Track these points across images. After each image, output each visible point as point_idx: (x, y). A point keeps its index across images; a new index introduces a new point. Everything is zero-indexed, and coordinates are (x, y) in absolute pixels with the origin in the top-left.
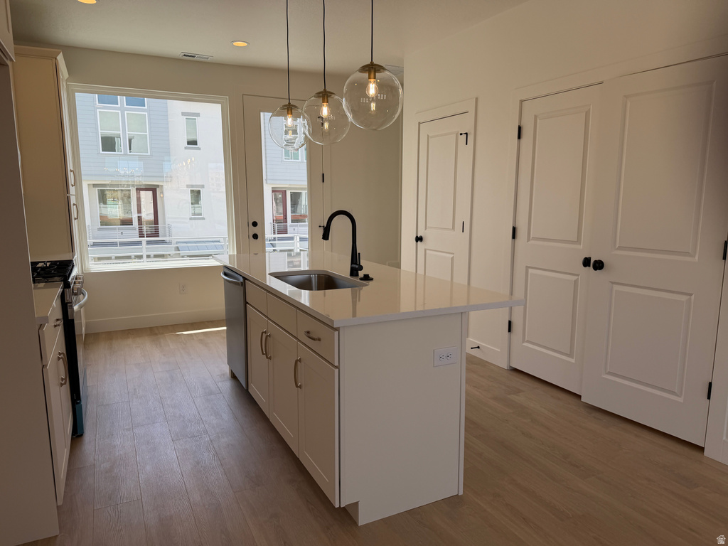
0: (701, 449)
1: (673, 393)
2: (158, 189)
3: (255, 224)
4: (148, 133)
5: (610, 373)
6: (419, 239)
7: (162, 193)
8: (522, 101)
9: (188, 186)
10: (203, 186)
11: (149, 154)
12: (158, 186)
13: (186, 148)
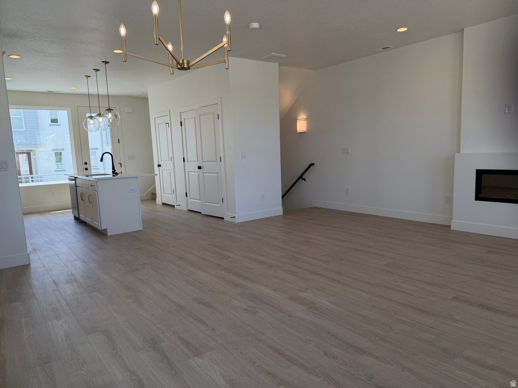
0: (223, 218)
1: (217, 204)
2: (31, 153)
3: (86, 163)
4: (23, 117)
5: (206, 202)
6: (159, 166)
7: (35, 155)
8: (180, 113)
9: (53, 150)
10: (63, 150)
11: (24, 130)
12: (31, 150)
13: (50, 125)
